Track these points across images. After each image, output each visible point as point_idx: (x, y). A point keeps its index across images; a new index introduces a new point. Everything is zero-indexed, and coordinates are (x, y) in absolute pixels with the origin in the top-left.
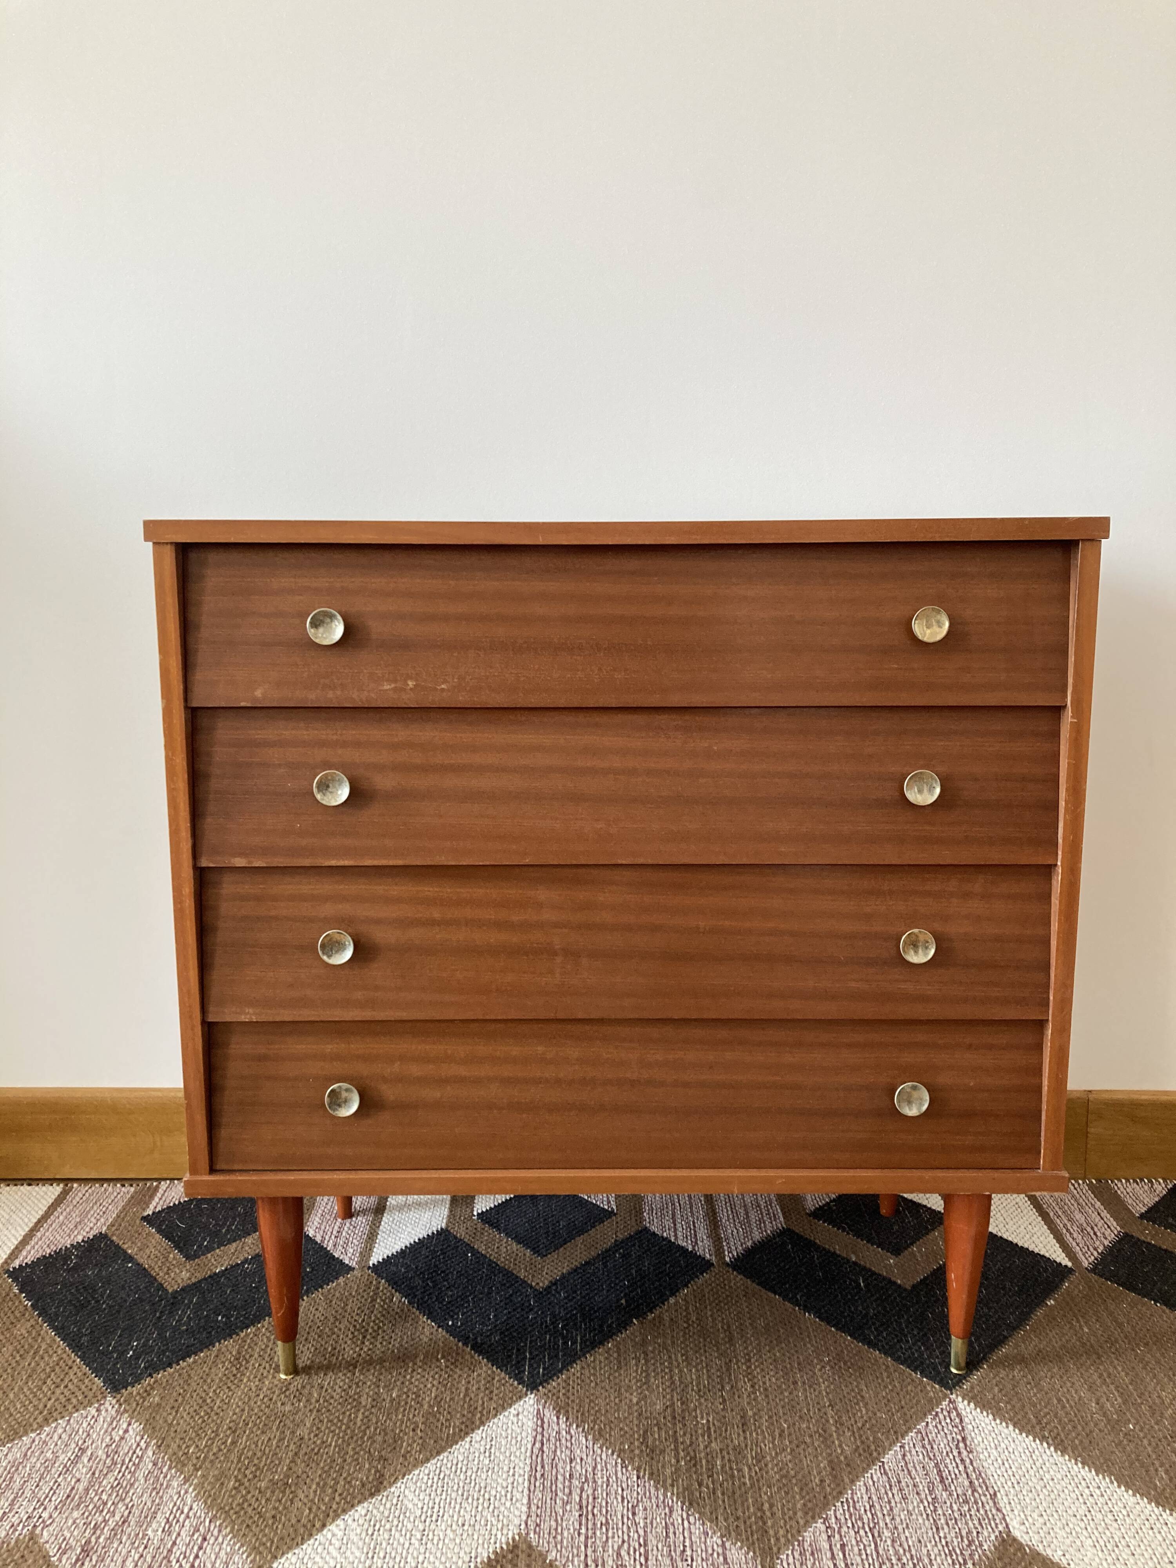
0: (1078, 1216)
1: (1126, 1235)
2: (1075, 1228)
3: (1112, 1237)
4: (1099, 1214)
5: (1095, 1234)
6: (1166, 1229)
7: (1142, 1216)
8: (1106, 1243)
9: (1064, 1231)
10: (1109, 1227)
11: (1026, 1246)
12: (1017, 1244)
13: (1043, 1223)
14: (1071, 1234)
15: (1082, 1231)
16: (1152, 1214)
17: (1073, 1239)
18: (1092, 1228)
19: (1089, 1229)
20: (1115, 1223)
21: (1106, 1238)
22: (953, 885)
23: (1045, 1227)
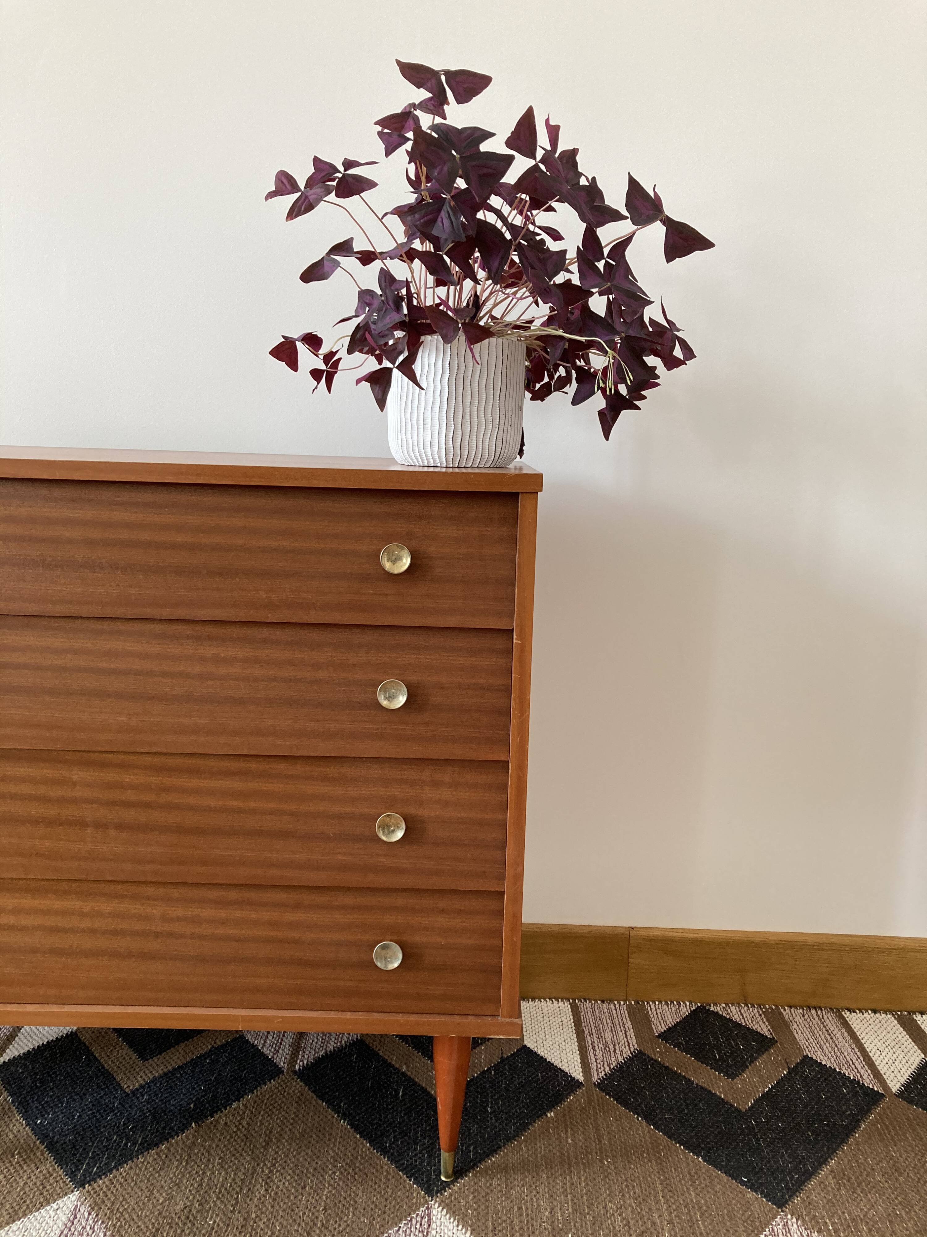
0: (608, 1035)
1: (640, 1052)
2: (600, 1045)
3: (627, 1053)
4: (625, 1033)
5: (615, 1051)
6: (674, 1047)
7: (660, 1036)
8: (621, 1059)
9: (590, 1048)
10: (629, 1045)
11: (553, 1061)
12: (546, 1059)
13: (576, 1040)
14: (595, 1050)
15: (605, 1049)
16: (668, 1035)
17: (595, 1055)
18: (615, 1046)
19: (611, 1047)
20: (635, 1042)
21: (621, 1055)
22: (426, 774)
23: (576, 1044)
